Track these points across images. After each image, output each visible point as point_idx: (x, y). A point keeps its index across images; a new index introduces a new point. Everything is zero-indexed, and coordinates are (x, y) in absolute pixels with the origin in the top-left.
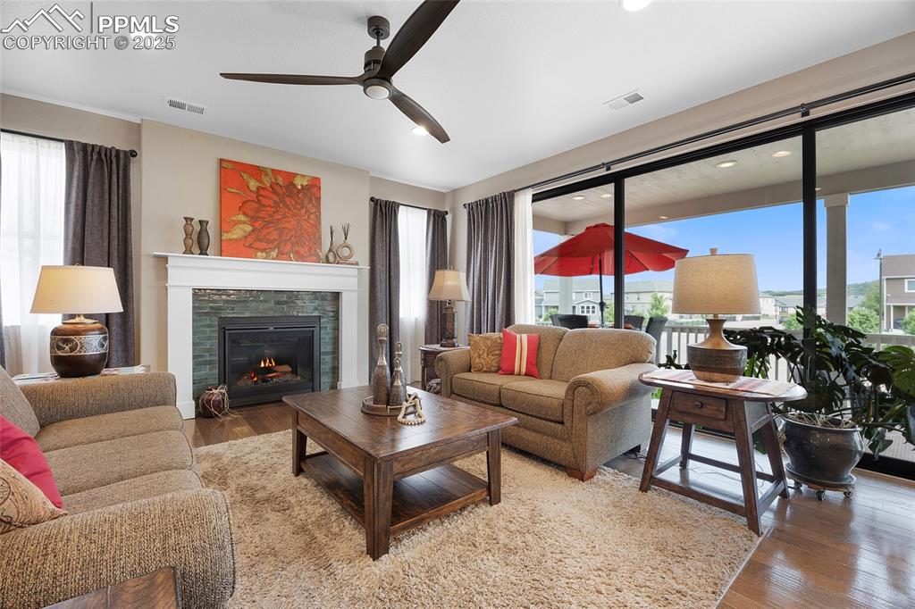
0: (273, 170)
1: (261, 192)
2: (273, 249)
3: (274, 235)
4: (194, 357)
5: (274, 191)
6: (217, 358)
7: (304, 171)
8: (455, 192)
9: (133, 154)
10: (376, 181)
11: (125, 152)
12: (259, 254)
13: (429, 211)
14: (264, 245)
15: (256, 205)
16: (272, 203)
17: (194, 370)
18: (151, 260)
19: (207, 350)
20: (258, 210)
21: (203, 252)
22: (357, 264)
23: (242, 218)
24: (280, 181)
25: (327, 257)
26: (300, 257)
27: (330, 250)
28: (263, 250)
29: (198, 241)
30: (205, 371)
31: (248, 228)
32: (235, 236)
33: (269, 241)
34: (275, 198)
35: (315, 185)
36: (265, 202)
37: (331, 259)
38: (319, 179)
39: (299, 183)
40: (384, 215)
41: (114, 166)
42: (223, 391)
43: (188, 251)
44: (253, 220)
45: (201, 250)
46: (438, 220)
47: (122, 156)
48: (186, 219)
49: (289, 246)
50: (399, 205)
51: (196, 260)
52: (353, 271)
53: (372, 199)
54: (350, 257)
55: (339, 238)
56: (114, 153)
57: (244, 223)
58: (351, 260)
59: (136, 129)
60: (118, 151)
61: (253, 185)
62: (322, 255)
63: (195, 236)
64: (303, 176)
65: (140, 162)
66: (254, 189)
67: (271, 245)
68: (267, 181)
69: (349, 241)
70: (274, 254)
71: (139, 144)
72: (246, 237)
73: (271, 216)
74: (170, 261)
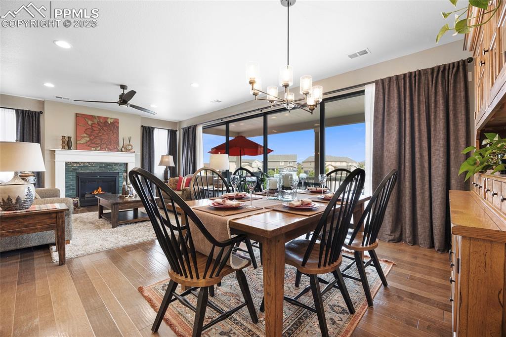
0: (98, 117)
1: (93, 125)
2: (98, 147)
3: (99, 141)
4: (66, 187)
5: (99, 125)
6: (75, 188)
7: (112, 116)
8: (180, 122)
9: (41, 113)
11: (38, 112)
12: (92, 149)
13: (168, 130)
14: (94, 145)
15: (91, 130)
16: (98, 129)
17: (66, 192)
18: (48, 152)
19: (71, 185)
20: (91, 132)
21: (69, 148)
22: (134, 152)
23: (86, 135)
24: (101, 120)
25: (121, 149)
26: (110, 150)
27: (123, 147)
28: (94, 147)
29: (67, 144)
30: (71, 192)
31: (88, 139)
32: (82, 142)
33: (96, 144)
34: (99, 127)
35: (116, 122)
36: (94, 129)
37: (123, 149)
38: (118, 119)
39: (109, 121)
40: (147, 133)
41: (34, 118)
42: (78, 200)
43: (63, 148)
44: (90, 136)
45: (68, 147)
46: (172, 134)
47: (37, 114)
48: (62, 136)
49: (105, 146)
50: (154, 128)
51: (67, 151)
52: (133, 155)
53: (142, 126)
54: (132, 149)
55: (126, 142)
56: (34, 113)
57: (86, 137)
58: (131, 151)
59: (42, 103)
60: (35, 112)
61: (90, 123)
62: (120, 149)
63: (66, 142)
64: (111, 118)
65: (44, 116)
67: (98, 145)
68: (96, 121)
69: (131, 143)
70: (99, 148)
71: (43, 108)
72: (87, 143)
73: (97, 134)
74: (56, 152)
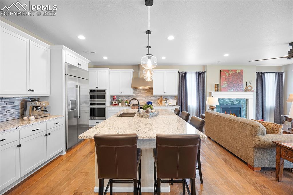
0: (231, 70)
1: (229, 76)
2: (232, 89)
3: (232, 85)
7: (238, 69)
8: (287, 66)
9: (205, 72)
10: (258, 67)
12: (229, 90)
13: (276, 73)
15: (228, 79)
16: (232, 78)
21: (218, 91)
22: (254, 91)
23: (225, 82)
24: (233, 72)
26: (238, 91)
27: (246, 88)
29: (218, 88)
31: (227, 84)
32: (224, 87)
33: (231, 87)
34: (232, 76)
35: (241, 72)
36: (230, 78)
37: (246, 90)
38: (242, 70)
39: (237, 72)
40: (260, 77)
43: (215, 91)
44: (227, 82)
46: (280, 75)
47: (203, 73)
48: (215, 84)
49: (235, 88)
51: (217, 93)
52: (252, 93)
53: (257, 73)
54: (251, 89)
59: (204, 67)
62: (244, 89)
63: (216, 87)
64: (238, 70)
66: (228, 75)
68: (230, 73)
70: (232, 90)
72: (226, 87)
73: (231, 81)
74: (213, 93)
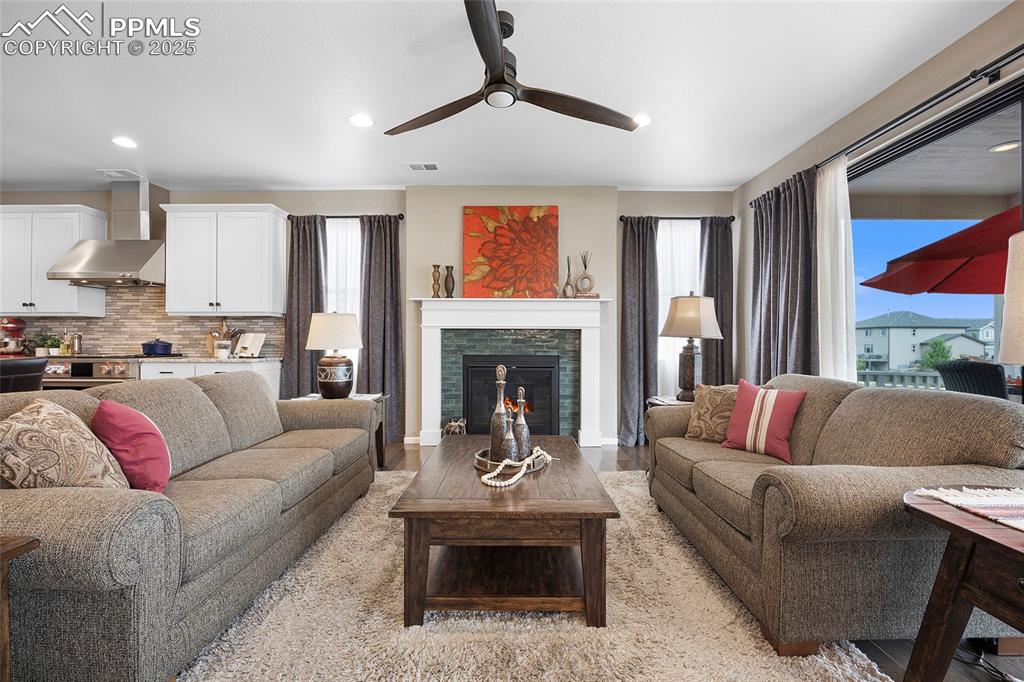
0: (509, 208)
1: (499, 232)
2: (508, 288)
3: (510, 273)
4: (443, 391)
5: (511, 229)
6: (462, 393)
7: (539, 201)
8: (744, 187)
9: (401, 217)
10: (625, 196)
11: (395, 217)
12: (496, 293)
13: (703, 220)
14: (500, 284)
15: (494, 245)
16: (508, 242)
17: (443, 402)
18: (413, 304)
19: (453, 385)
20: (495, 250)
21: (449, 295)
22: (598, 296)
24: (517, 217)
25: (564, 291)
26: (536, 294)
27: (567, 284)
28: (499, 290)
29: (445, 285)
30: (452, 404)
31: (486, 269)
33: (506, 280)
34: (512, 235)
35: (552, 214)
36: (502, 240)
37: (569, 291)
38: (556, 207)
39: (535, 215)
40: (638, 236)
41: (388, 230)
42: (462, 424)
43: (436, 295)
44: (490, 259)
45: (447, 292)
46: (717, 233)
47: (392, 220)
48: (434, 266)
49: (524, 282)
50: (657, 219)
51: (443, 302)
52: (594, 305)
53: (622, 219)
55: (577, 269)
56: (387, 219)
57: (483, 264)
59: (402, 195)
60: (390, 217)
61: (491, 225)
63: (441, 281)
64: (540, 207)
65: (404, 224)
66: (491, 230)
67: (507, 284)
68: (504, 220)
69: (589, 271)
70: (510, 292)
71: (404, 209)
72: (484, 278)
73: (507, 254)
74: (424, 306)
